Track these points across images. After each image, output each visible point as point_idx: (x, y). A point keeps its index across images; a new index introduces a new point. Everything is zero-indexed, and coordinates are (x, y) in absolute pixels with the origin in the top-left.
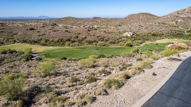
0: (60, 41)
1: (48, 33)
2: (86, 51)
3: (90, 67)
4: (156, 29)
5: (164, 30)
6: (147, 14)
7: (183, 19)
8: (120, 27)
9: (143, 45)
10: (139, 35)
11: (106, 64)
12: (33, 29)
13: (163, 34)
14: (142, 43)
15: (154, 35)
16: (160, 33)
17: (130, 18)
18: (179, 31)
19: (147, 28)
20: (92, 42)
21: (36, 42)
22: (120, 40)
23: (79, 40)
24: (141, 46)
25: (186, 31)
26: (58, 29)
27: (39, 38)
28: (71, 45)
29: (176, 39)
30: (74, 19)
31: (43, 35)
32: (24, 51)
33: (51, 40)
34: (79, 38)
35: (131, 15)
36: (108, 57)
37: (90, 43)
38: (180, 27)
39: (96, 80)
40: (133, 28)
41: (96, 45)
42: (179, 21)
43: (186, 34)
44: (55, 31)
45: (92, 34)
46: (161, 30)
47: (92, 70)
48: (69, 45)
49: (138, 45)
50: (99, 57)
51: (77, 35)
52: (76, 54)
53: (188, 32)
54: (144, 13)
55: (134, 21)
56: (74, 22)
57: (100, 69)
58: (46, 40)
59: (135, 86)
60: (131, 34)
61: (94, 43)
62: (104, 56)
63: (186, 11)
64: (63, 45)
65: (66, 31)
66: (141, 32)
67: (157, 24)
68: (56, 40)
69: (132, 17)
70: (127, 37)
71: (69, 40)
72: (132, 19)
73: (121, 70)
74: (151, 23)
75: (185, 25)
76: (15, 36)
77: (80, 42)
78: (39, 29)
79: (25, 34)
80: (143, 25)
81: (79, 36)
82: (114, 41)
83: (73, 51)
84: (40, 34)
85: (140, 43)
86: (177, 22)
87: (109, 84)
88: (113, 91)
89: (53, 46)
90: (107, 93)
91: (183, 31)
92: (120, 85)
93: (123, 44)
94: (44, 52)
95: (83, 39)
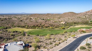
0: (34, 26)
1: (28, 22)
2: (45, 31)
3: (49, 39)
4: (76, 20)
5: (80, 20)
6: (72, 13)
7: (89, 15)
8: (59, 19)
9: (69, 28)
10: (68, 23)
11: (54, 38)
12: (22, 21)
13: (79, 23)
14: (69, 27)
15: (75, 23)
16: (78, 22)
17: (64, 14)
18: (87, 21)
19: (72, 20)
20: (48, 27)
21: (24, 27)
22: (59, 26)
23: (42, 26)
24: (69, 29)
25: (90, 21)
26: (33, 21)
27: (25, 25)
28: (39, 28)
29: (85, 25)
30: (38, 15)
32: (21, 31)
33: (30, 26)
34: (42, 25)
35: (65, 13)
36: (55, 35)
37: (47, 27)
38: (87, 19)
39: (52, 44)
40: (65, 20)
41: (49, 28)
42: (87, 16)
43: (90, 22)
44: (31, 22)
45: (47, 23)
46: (78, 20)
47: (50, 40)
48: (38, 28)
49: (67, 28)
50: (51, 35)
52: (41, 33)
53: (91, 21)
54: (70, 12)
55: (66, 16)
56: (38, 16)
57: (52, 40)
58: (28, 26)
59: (61, 45)
60: (65, 22)
61: (48, 28)
62: (53, 34)
63: (90, 12)
64: (35, 28)
65: (36, 22)
66: (69, 21)
67: (77, 18)
68: (32, 26)
69: (65, 14)
70: (62, 24)
71: (37, 26)
72: (65, 15)
73: (59, 41)
74: (74, 17)
75: (90, 18)
76: (15, 24)
77: (42, 27)
78: (24, 21)
79: (19, 23)
80: (70, 18)
81: (42, 24)
82: (57, 26)
83: (40, 31)
84: (25, 23)
85: (68, 27)
86: (86, 17)
87: (56, 45)
88: (56, 46)
89: (31, 29)
90: (55, 47)
91: (88, 21)
92: (58, 45)
93: (61, 28)
94: (28, 32)
95: (43, 26)
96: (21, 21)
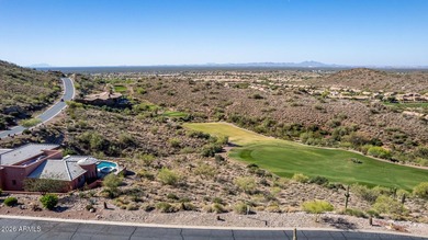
0: (295, 128)
1: (281, 107)
12: (260, 98)
20: (365, 143)
21: (253, 123)
23: (338, 132)
26: (304, 103)
27: (262, 117)
30: (373, 74)
31: (271, 111)
33: (280, 123)
34: (340, 128)
37: (359, 142)
41: (365, 152)
44: (296, 105)
45: (378, 123)
48: (305, 140)
51: (338, 120)
56: (371, 82)
58: (271, 122)
61: (366, 146)
65: (318, 109)
68: (289, 124)
71: (316, 129)
76: (228, 107)
77: (339, 136)
78: (270, 98)
79: (243, 106)
81: (343, 122)
84: (268, 108)
95: (348, 132)
96: (257, 97)
